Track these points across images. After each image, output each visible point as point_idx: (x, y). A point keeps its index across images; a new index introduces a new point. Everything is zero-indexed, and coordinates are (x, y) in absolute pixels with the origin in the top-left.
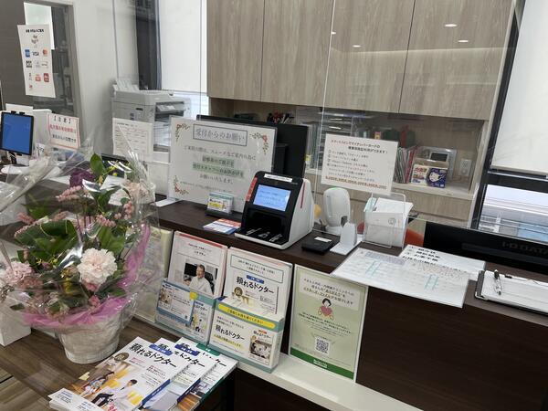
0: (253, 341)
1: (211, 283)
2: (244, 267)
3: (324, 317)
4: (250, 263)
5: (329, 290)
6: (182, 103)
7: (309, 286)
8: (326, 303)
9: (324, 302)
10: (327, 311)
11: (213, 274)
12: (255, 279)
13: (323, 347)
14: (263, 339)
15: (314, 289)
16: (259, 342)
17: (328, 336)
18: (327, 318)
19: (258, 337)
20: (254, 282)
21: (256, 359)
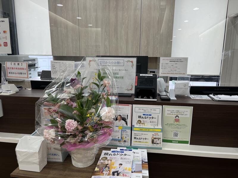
0: (153, 139)
1: (125, 121)
2: (142, 111)
3: (176, 123)
4: (144, 109)
5: (178, 112)
6: (34, 60)
7: (169, 112)
8: (177, 117)
9: (176, 117)
10: (177, 120)
11: (126, 118)
12: (147, 115)
13: (176, 135)
14: (157, 137)
15: (172, 113)
16: (155, 138)
17: (178, 130)
18: (178, 123)
19: (154, 137)
20: (146, 116)
21: (155, 146)
